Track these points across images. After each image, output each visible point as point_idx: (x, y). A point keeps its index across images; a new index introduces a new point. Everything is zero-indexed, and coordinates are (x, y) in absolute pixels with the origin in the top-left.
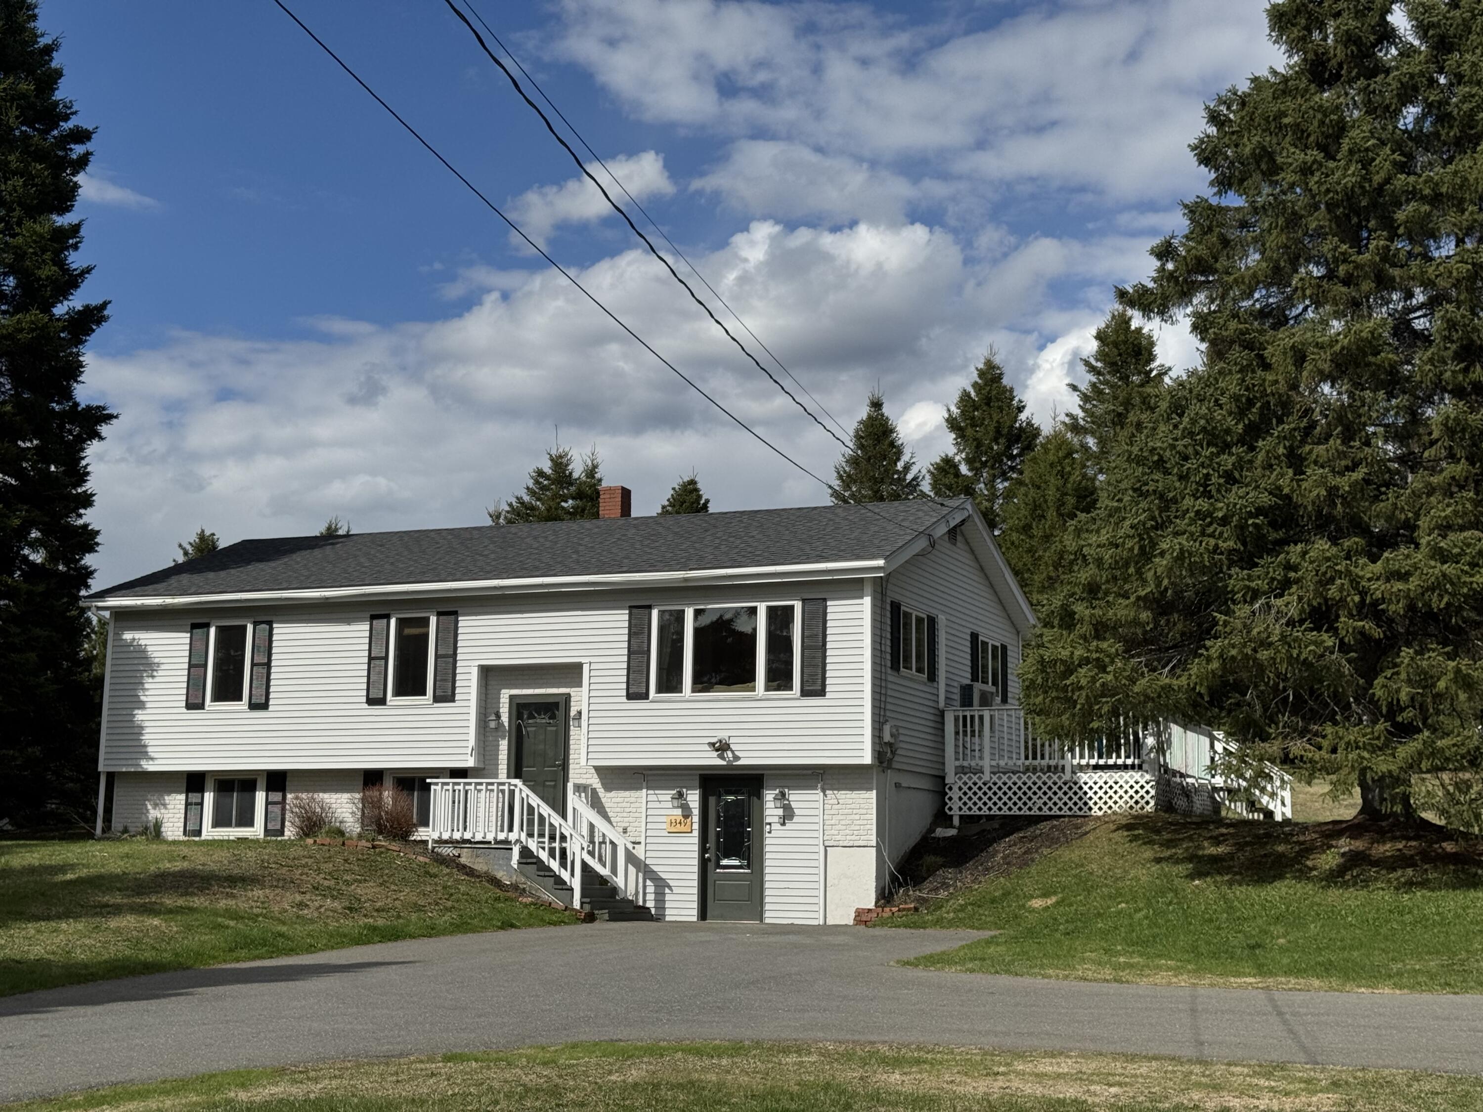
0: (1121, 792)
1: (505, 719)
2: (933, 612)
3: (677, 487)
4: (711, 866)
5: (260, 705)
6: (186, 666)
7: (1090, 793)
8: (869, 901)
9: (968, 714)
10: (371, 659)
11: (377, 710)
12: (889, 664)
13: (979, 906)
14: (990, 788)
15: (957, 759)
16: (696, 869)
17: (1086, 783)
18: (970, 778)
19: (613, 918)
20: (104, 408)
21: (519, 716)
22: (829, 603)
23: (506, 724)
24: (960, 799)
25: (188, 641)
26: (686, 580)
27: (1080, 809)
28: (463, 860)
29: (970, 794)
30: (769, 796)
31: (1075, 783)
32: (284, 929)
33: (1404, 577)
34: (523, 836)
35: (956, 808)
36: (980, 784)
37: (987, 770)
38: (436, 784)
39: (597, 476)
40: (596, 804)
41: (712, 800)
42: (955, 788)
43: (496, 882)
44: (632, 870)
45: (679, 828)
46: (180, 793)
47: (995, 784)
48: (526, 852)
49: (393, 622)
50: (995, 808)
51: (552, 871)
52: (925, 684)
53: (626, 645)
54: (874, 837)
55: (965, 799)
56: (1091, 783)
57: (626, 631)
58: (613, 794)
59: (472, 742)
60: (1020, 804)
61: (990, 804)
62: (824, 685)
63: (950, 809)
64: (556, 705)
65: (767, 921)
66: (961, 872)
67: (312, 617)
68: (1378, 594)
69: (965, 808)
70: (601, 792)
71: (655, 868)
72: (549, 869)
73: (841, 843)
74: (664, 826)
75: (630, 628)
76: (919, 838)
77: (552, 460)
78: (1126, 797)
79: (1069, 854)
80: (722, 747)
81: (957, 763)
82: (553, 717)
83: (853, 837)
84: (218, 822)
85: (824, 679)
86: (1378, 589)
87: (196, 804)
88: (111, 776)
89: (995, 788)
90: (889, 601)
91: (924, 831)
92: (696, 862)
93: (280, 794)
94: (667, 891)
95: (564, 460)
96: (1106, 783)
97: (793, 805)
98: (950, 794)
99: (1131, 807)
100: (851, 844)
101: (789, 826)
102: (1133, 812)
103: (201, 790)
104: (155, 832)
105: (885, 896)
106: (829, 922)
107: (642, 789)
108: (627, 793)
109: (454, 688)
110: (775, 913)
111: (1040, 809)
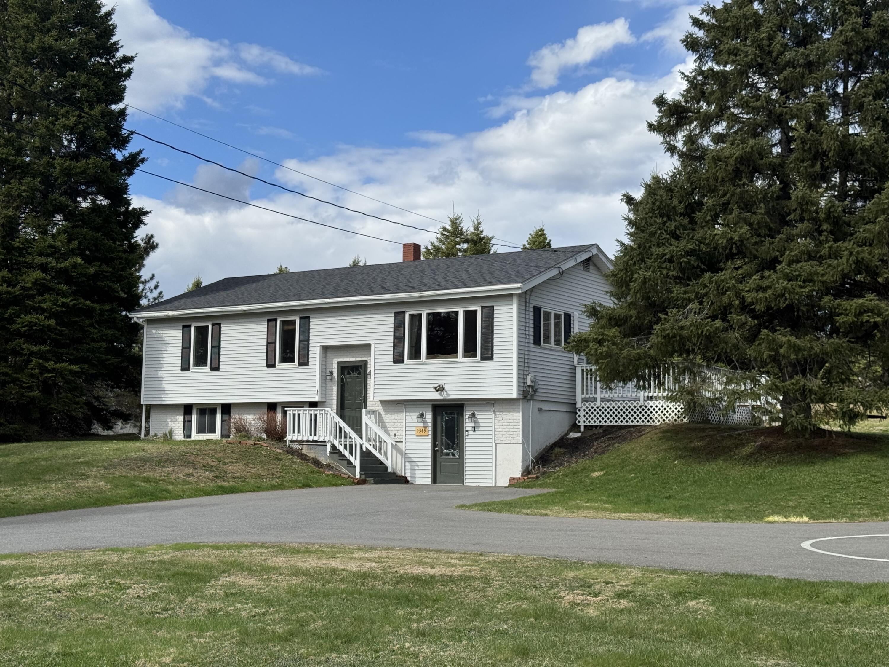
0: (670, 412)
1: (335, 374)
2: (569, 311)
3: (532, 233)
4: (438, 454)
5: (215, 368)
6: (181, 348)
7: (654, 412)
8: (518, 474)
9: (589, 368)
10: (267, 343)
11: (271, 370)
12: (532, 341)
13: (567, 476)
14: (600, 410)
15: (583, 393)
16: (430, 456)
17: (651, 407)
18: (590, 404)
19: (376, 483)
20: (143, 209)
21: (342, 373)
22: (494, 308)
23: (336, 377)
24: (585, 416)
25: (181, 335)
26: (421, 297)
27: (648, 421)
28: (304, 451)
29: (590, 413)
30: (467, 414)
31: (646, 407)
32: (170, 487)
33: (764, 289)
34: (332, 437)
35: (582, 422)
36: (595, 407)
37: (599, 400)
38: (291, 410)
39: (481, 229)
40: (380, 421)
41: (439, 418)
42: (582, 410)
43: (317, 463)
44: (399, 456)
45: (422, 434)
46: (181, 415)
47: (603, 407)
48: (333, 447)
49: (279, 323)
50: (603, 421)
51: (346, 457)
52: (563, 352)
53: (392, 333)
54: (520, 438)
55: (587, 416)
56: (654, 407)
57: (393, 326)
58: (389, 415)
59: (317, 388)
60: (616, 419)
61: (600, 419)
62: (492, 354)
63: (579, 422)
64: (360, 366)
65: (466, 484)
66: (572, 457)
67: (240, 321)
68: (749, 300)
69: (587, 422)
70: (383, 414)
71: (410, 456)
72: (344, 456)
73: (504, 442)
74: (414, 432)
75: (394, 324)
76: (558, 438)
77: (451, 220)
78: (673, 414)
79: (627, 447)
80: (440, 389)
81: (583, 396)
82: (359, 374)
83: (510, 438)
84: (201, 430)
85: (492, 351)
86: (749, 297)
87: (188, 421)
88: (149, 407)
89: (603, 410)
90: (532, 306)
91: (563, 434)
92: (430, 452)
93: (228, 416)
94: (416, 468)
95: (458, 221)
96: (662, 406)
97: (480, 421)
98: (579, 413)
99: (675, 420)
100: (509, 442)
101: (477, 432)
102: (677, 423)
103: (191, 414)
104: (168, 437)
106: (498, 485)
107: (403, 412)
108: (396, 415)
109: (308, 358)
110: (470, 480)
111: (627, 422)
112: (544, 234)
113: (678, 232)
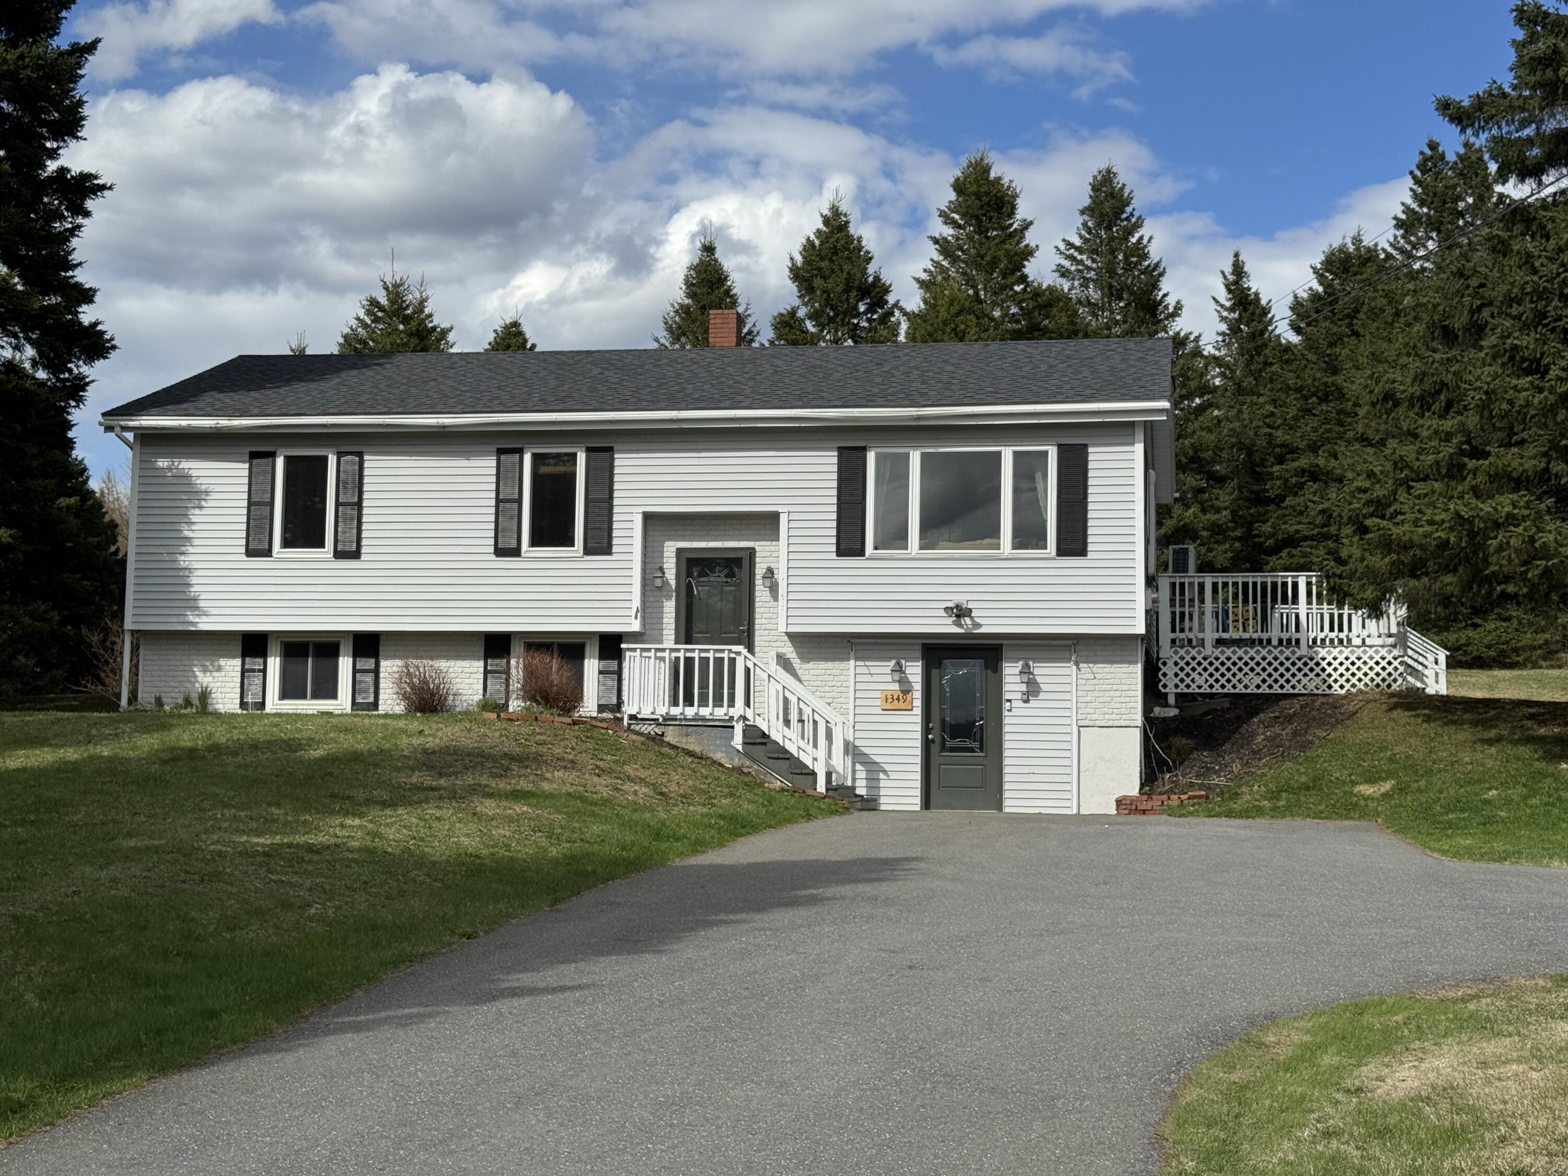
0: (1365, 669)
1: (671, 576)
3: (499, 329)
4: (935, 748)
5: (350, 553)
6: (244, 504)
7: (1329, 670)
8: (1133, 788)
9: (1186, 581)
10: (498, 501)
11: (509, 562)
14: (1211, 664)
15: (1173, 630)
16: (918, 752)
17: (1323, 659)
18: (1188, 652)
21: (689, 574)
22: (1090, 450)
23: (673, 583)
24: (1176, 675)
25: (246, 473)
26: (919, 418)
27: (1317, 687)
28: (669, 739)
29: (1188, 669)
30: (1010, 669)
31: (1312, 659)
34: (749, 711)
35: (1171, 685)
36: (1199, 658)
37: (1209, 643)
39: (426, 311)
41: (935, 674)
42: (1170, 663)
45: (896, 705)
46: (234, 657)
47: (1218, 659)
48: (752, 731)
49: (527, 458)
50: (1217, 686)
51: (788, 752)
53: (836, 492)
54: (1139, 716)
55: (1182, 675)
56: (1330, 659)
57: (836, 476)
58: (811, 665)
59: (636, 602)
60: (1246, 681)
61: (1211, 681)
62: (1085, 544)
63: (1165, 686)
64: (738, 562)
65: (1007, 810)
67: (417, 449)
69: (1182, 686)
70: (797, 662)
71: (866, 750)
72: (785, 750)
73: (1098, 723)
74: (878, 702)
75: (841, 472)
77: (387, 288)
78: (1371, 674)
79: (1354, 736)
80: (960, 612)
81: (1172, 636)
82: (731, 575)
83: (1114, 717)
84: (291, 691)
85: (1087, 536)
87: (259, 671)
89: (1217, 664)
92: (918, 744)
93: (372, 661)
94: (882, 776)
95: (400, 290)
96: (1347, 658)
97: (1039, 679)
98: (1164, 669)
99: (1378, 685)
100: (1110, 723)
101: (1033, 703)
102: (1381, 689)
103: (264, 654)
104: (201, 704)
106: (1084, 811)
107: (848, 659)
108: (829, 665)
109: (610, 538)
110: (1013, 803)
111: (1270, 687)
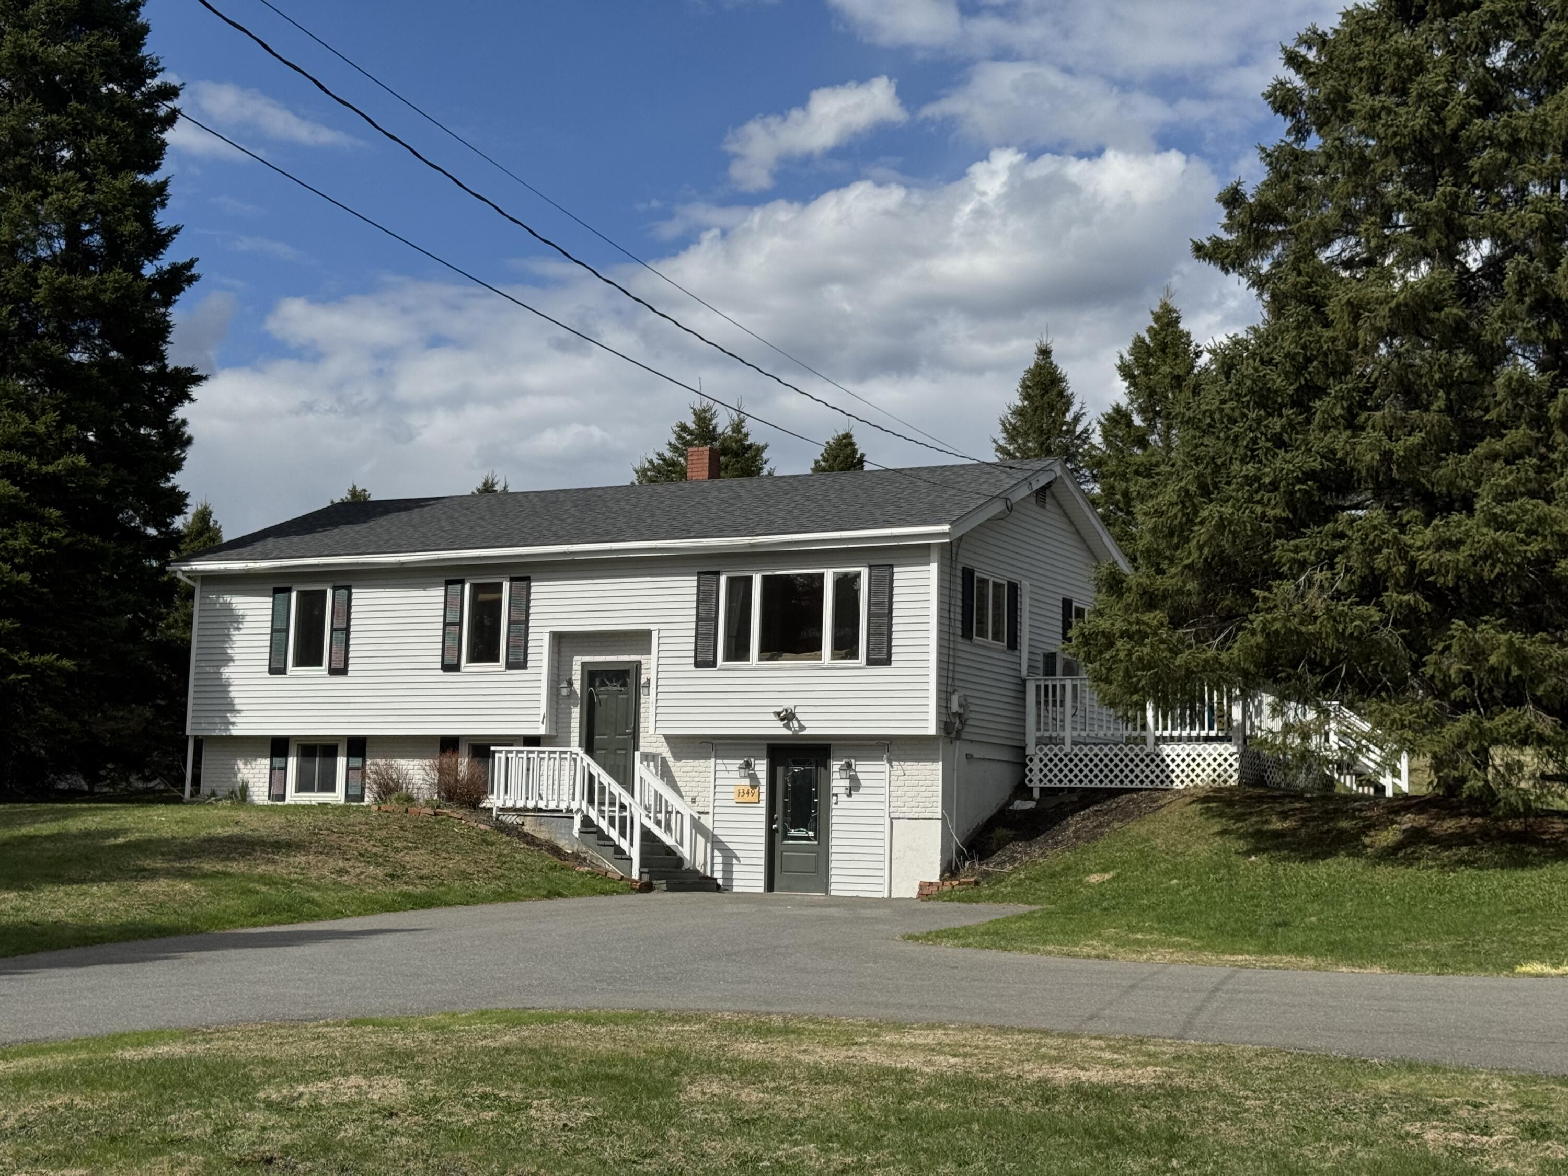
0: (1204, 765)
1: (577, 686)
2: (1015, 578)
3: (831, 441)
4: (778, 837)
5: (339, 671)
6: (269, 631)
7: (1173, 766)
8: (934, 875)
9: (1050, 683)
10: (446, 624)
11: (451, 676)
12: (959, 632)
13: (1038, 881)
14: (1071, 760)
15: (1039, 729)
16: (763, 840)
17: (1168, 756)
18: (1051, 750)
19: (671, 889)
20: (193, 370)
21: (591, 683)
22: (895, 570)
23: (578, 692)
24: (1041, 770)
25: (270, 605)
26: (752, 545)
27: (1162, 782)
28: (526, 829)
29: (1051, 765)
30: (836, 766)
31: (1158, 756)
32: (316, 895)
33: (1455, 545)
34: (585, 804)
35: (1036, 781)
36: (1061, 755)
37: (1068, 742)
38: (501, 752)
40: (666, 774)
41: (780, 770)
42: (1036, 760)
43: (556, 851)
44: (701, 840)
45: (746, 798)
46: (266, 757)
47: (1076, 755)
48: (587, 822)
49: (467, 587)
50: (1076, 781)
51: (611, 840)
52: (1004, 652)
53: (694, 612)
54: (939, 809)
55: (1046, 771)
56: (1173, 756)
57: (694, 598)
58: (683, 763)
59: (543, 710)
60: (1101, 776)
61: (1071, 776)
62: (889, 654)
63: (1031, 781)
64: (627, 673)
65: (833, 893)
66: (1030, 846)
67: (390, 582)
68: (1426, 566)
70: (671, 761)
71: (723, 839)
72: (609, 838)
73: (907, 816)
74: (731, 796)
75: (698, 594)
76: (994, 811)
77: (695, 414)
78: (1209, 770)
79: (1138, 828)
80: (787, 717)
81: (1039, 734)
82: (624, 685)
83: (919, 810)
84: (303, 786)
85: (890, 647)
86: (1426, 559)
87: (280, 769)
88: (199, 742)
89: (1076, 760)
90: (960, 567)
91: (1003, 802)
92: (763, 833)
93: (360, 760)
94: (735, 861)
95: (708, 415)
96: (1188, 755)
97: (860, 776)
98: (1030, 765)
99: (1214, 781)
100: (916, 816)
101: (855, 797)
102: (1216, 785)
103: (285, 755)
104: (241, 795)
105: (950, 870)
106: (894, 896)
107: (709, 758)
108: (696, 763)
109: (526, 655)
110: (840, 886)
111: (1121, 782)
112: (852, 444)
113: (1285, 437)
